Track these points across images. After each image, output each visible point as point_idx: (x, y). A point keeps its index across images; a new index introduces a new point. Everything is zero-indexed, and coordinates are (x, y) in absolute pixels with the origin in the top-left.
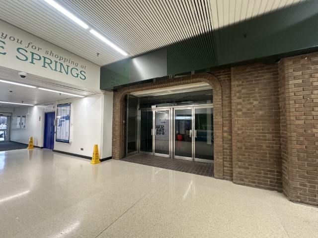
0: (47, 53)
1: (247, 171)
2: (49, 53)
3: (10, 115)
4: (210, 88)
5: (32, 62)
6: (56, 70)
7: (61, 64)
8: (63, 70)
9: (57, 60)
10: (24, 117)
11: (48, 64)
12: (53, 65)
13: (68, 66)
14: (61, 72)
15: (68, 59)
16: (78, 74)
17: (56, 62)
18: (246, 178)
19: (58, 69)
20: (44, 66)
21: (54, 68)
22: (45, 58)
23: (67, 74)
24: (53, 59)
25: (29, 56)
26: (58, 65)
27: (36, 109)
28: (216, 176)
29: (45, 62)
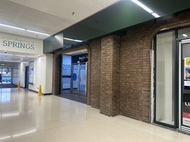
0: (15, 40)
1: (95, 100)
2: (16, 40)
3: (12, 67)
4: (87, 52)
5: (9, 46)
6: (19, 47)
7: (21, 44)
8: (22, 47)
9: (19, 42)
10: (18, 69)
11: (15, 45)
12: (17, 45)
13: (24, 44)
14: (21, 47)
15: (25, 40)
16: (29, 47)
17: (19, 43)
18: (95, 104)
19: (20, 46)
20: (14, 46)
21: (18, 46)
22: (14, 42)
23: (24, 48)
24: (17, 42)
25: (8, 43)
26: (20, 44)
27: (22, 64)
28: (87, 104)
29: (14, 44)
